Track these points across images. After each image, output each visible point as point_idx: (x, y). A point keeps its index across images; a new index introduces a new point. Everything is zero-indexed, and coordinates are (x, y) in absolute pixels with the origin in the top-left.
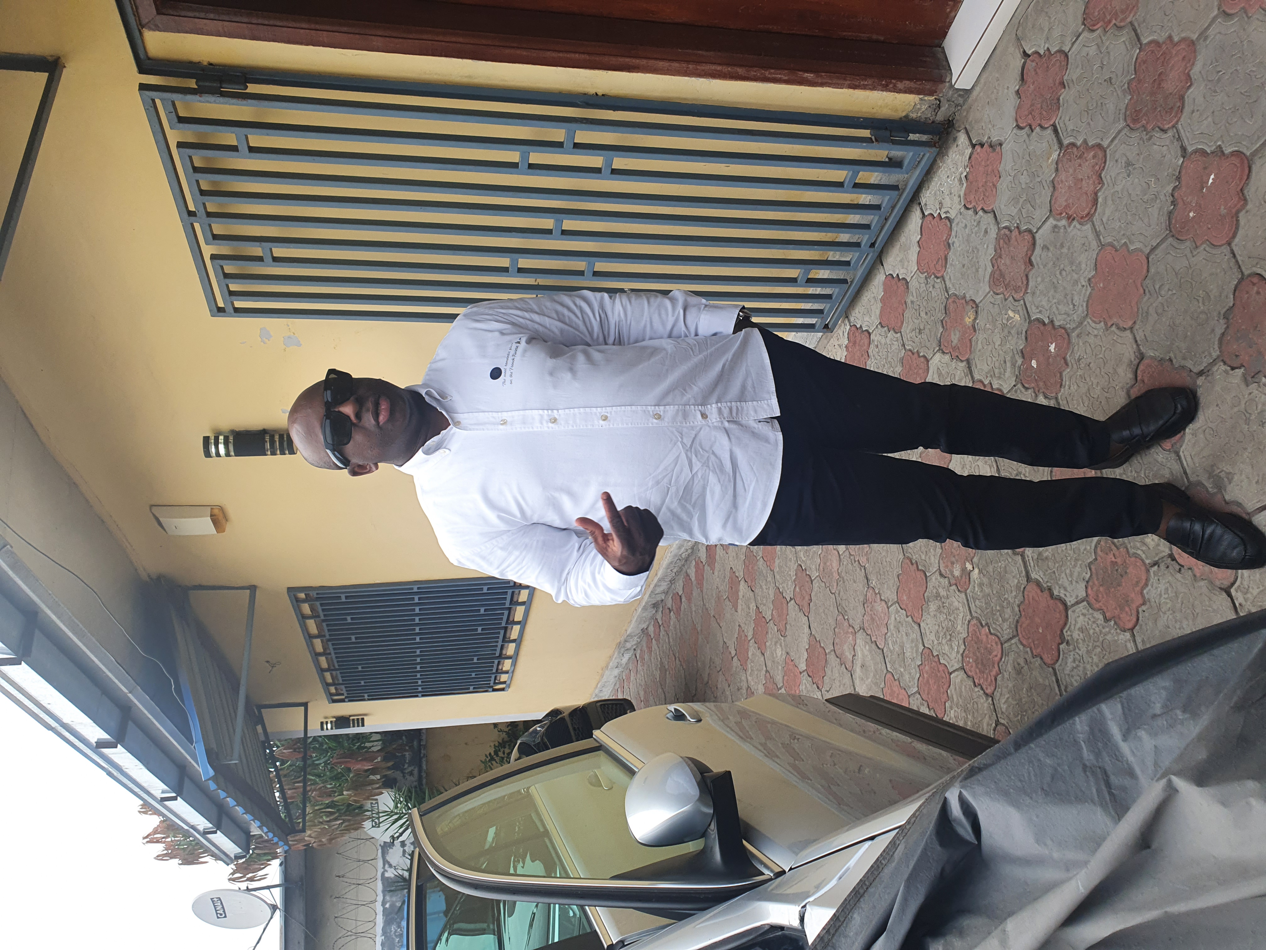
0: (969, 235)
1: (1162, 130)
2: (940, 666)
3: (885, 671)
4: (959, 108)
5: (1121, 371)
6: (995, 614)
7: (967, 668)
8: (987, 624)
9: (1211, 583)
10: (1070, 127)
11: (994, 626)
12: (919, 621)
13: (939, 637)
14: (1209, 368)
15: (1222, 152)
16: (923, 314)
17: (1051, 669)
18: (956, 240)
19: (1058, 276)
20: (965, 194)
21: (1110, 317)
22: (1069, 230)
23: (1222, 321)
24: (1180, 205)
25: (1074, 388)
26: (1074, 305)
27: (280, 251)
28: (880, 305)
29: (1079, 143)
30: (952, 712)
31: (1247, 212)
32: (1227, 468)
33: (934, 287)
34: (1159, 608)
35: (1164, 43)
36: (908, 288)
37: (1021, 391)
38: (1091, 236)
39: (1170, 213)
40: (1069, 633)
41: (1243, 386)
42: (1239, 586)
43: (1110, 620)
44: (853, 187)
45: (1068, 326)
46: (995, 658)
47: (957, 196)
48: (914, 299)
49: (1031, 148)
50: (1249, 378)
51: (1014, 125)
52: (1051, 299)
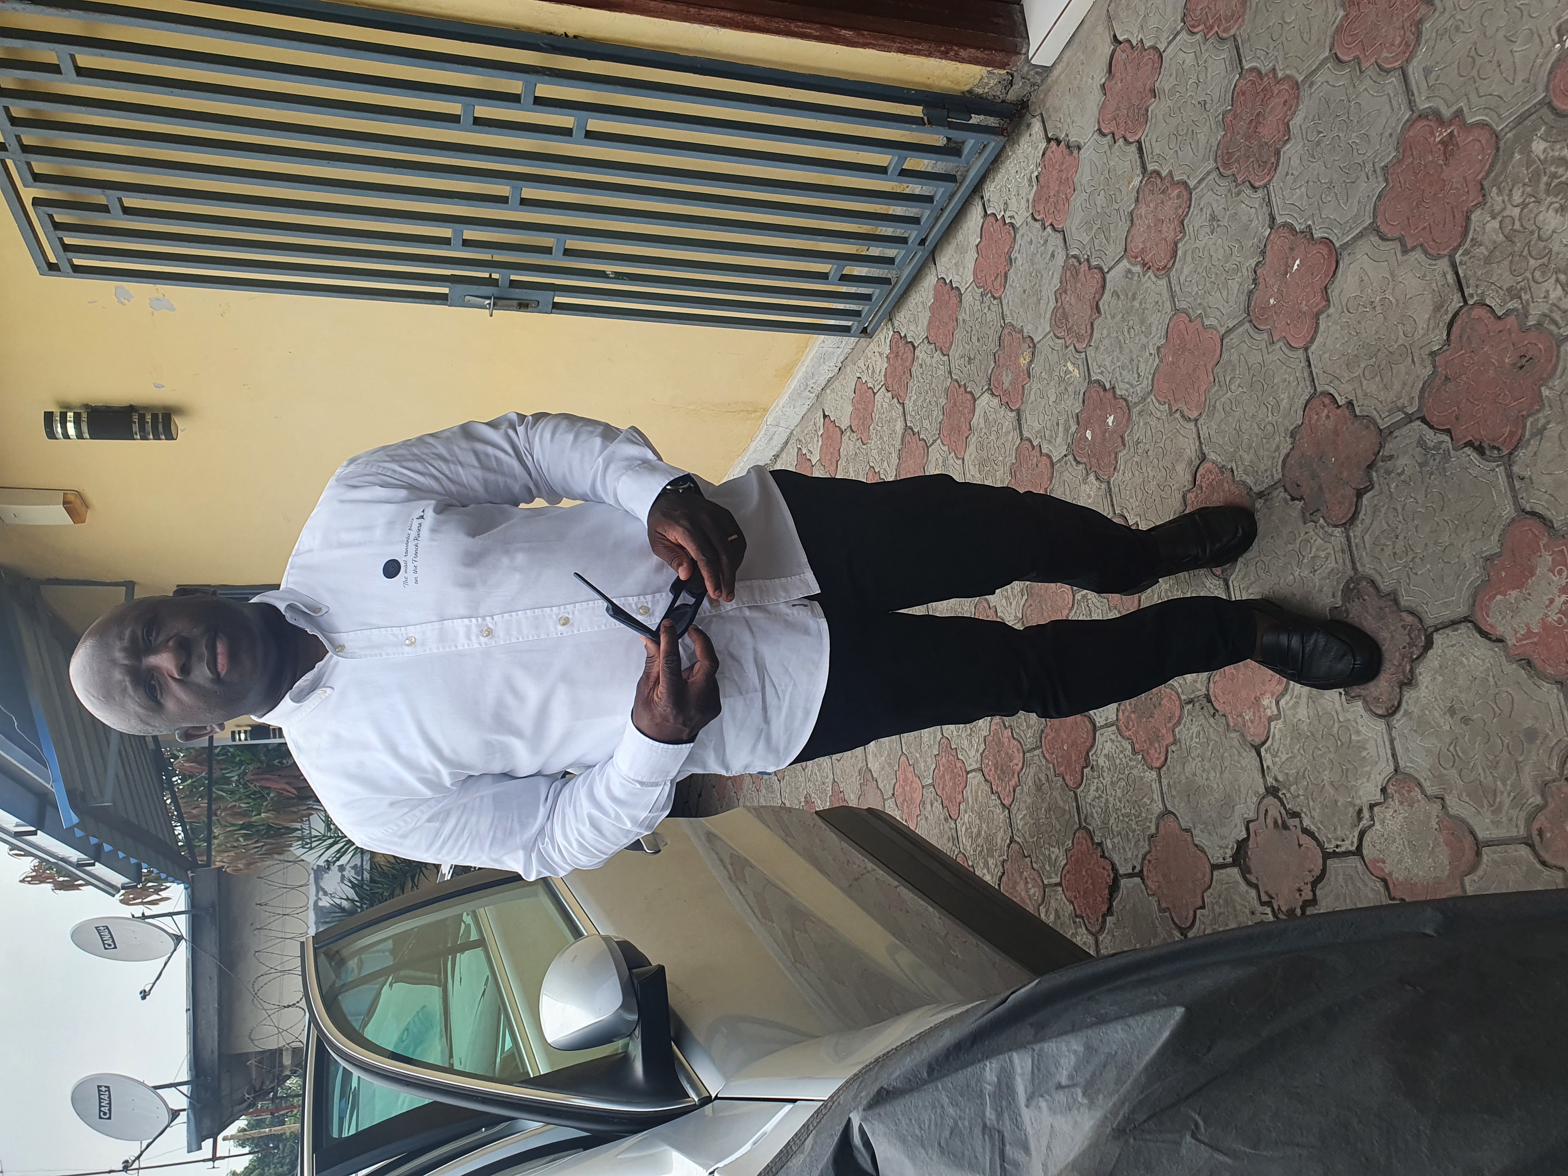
0: (1034, 254)
1: (1253, 187)
2: (957, 761)
3: (900, 753)
4: (1036, 87)
5: (1180, 468)
7: (986, 771)
8: (1010, 726)
9: (1243, 736)
10: (1157, 151)
11: (1018, 731)
14: (1269, 491)
15: (1312, 234)
16: (974, 339)
17: (1072, 793)
18: (1019, 256)
19: (1126, 333)
20: (1034, 201)
21: (1176, 401)
22: (1144, 280)
23: (1289, 440)
24: (1262, 285)
25: (1128, 475)
26: (1139, 376)
27: (131, 201)
28: (928, 314)
29: (1164, 174)
30: (967, 816)
31: (1328, 316)
33: (989, 309)
34: (1189, 751)
35: (1266, 75)
36: (961, 301)
37: (1072, 465)
38: (1166, 295)
39: (1251, 292)
40: (1095, 758)
41: (1300, 522)
42: (1269, 748)
43: (1138, 753)
44: (899, 175)
45: (1130, 399)
46: (1015, 767)
47: (1025, 199)
48: (967, 318)
49: (1112, 163)
50: (1307, 514)
51: (1096, 128)
52: (1115, 360)
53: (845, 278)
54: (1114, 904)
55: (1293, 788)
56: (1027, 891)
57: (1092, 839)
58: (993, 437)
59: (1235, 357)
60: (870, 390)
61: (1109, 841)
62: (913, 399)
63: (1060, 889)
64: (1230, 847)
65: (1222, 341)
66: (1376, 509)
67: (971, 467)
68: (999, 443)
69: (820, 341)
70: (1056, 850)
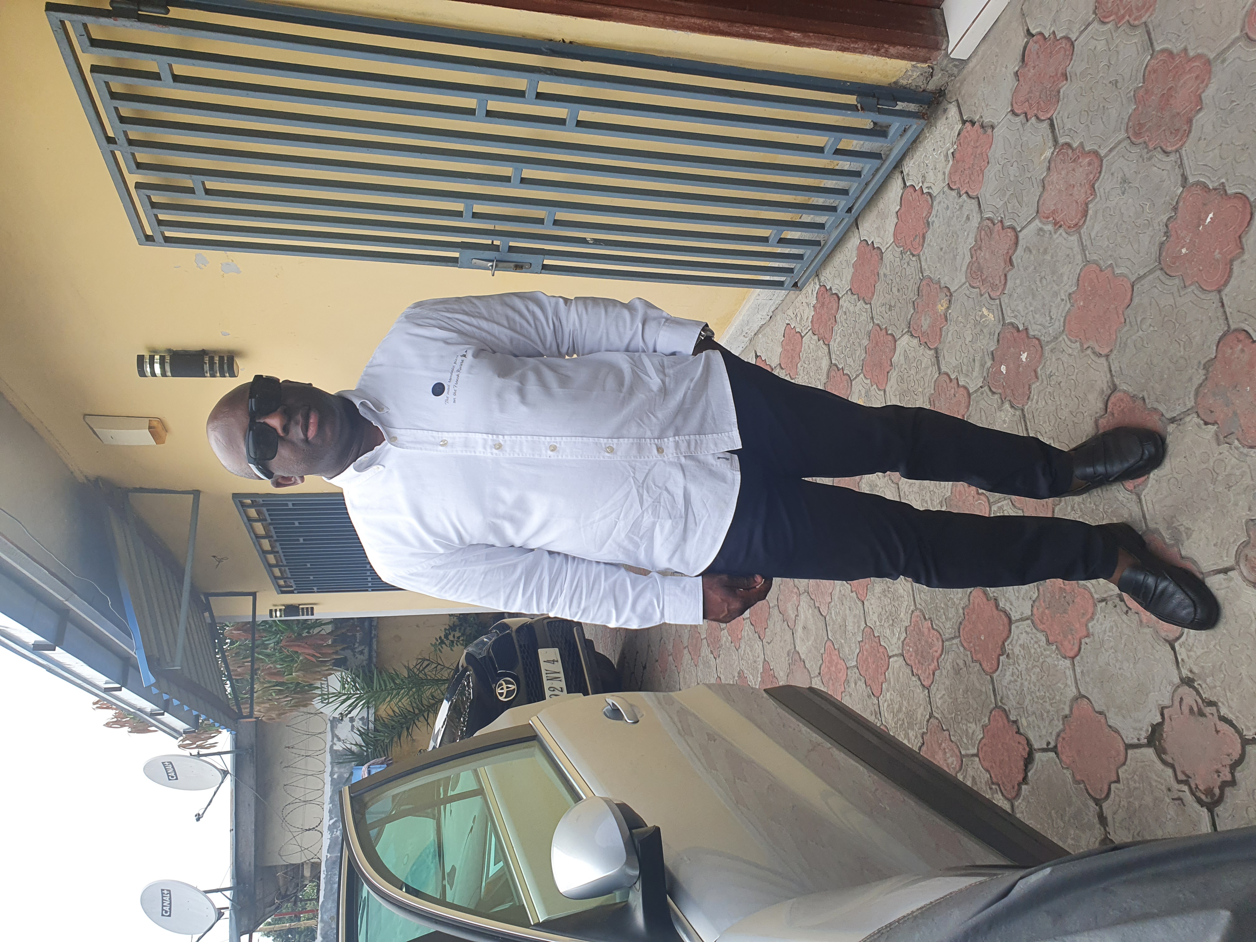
0: (950, 218)
1: (1165, 152)
2: (880, 647)
3: (826, 638)
4: (953, 78)
5: (1092, 397)
6: (939, 611)
7: (906, 656)
8: (930, 618)
9: (1157, 633)
10: (1068, 126)
11: (937, 622)
12: (863, 599)
13: (882, 620)
14: (1182, 416)
15: (1225, 191)
16: (895, 290)
17: (989, 677)
18: (936, 221)
19: (1038, 283)
20: (950, 173)
21: (1087, 339)
22: (1055, 236)
23: (1202, 372)
24: (1173, 238)
25: (1042, 403)
26: (1051, 318)
27: (211, 184)
28: (852, 270)
29: (1075, 145)
30: (888, 694)
31: (1243, 262)
32: (1187, 523)
33: (908, 264)
34: (1102, 643)
35: (1178, 55)
36: (882, 259)
37: (987, 395)
38: (1077, 249)
39: (1162, 244)
40: (1010, 647)
41: (1214, 444)
42: (1183, 643)
43: (1052, 644)
44: (834, 154)
45: (1043, 338)
46: (935, 654)
47: (941, 173)
48: (888, 272)
49: (1024, 138)
50: (1221, 437)
51: (1009, 110)
52: (1028, 305)
53: (782, 241)
54: (1029, 774)
55: (1209, 680)
56: (945, 760)
57: (1007, 717)
58: (913, 372)
59: (1146, 301)
60: (798, 334)
61: (1024, 720)
62: (837, 341)
63: (977, 759)
64: (1144, 729)
67: (892, 397)
68: (918, 377)
69: (756, 294)
70: (973, 726)
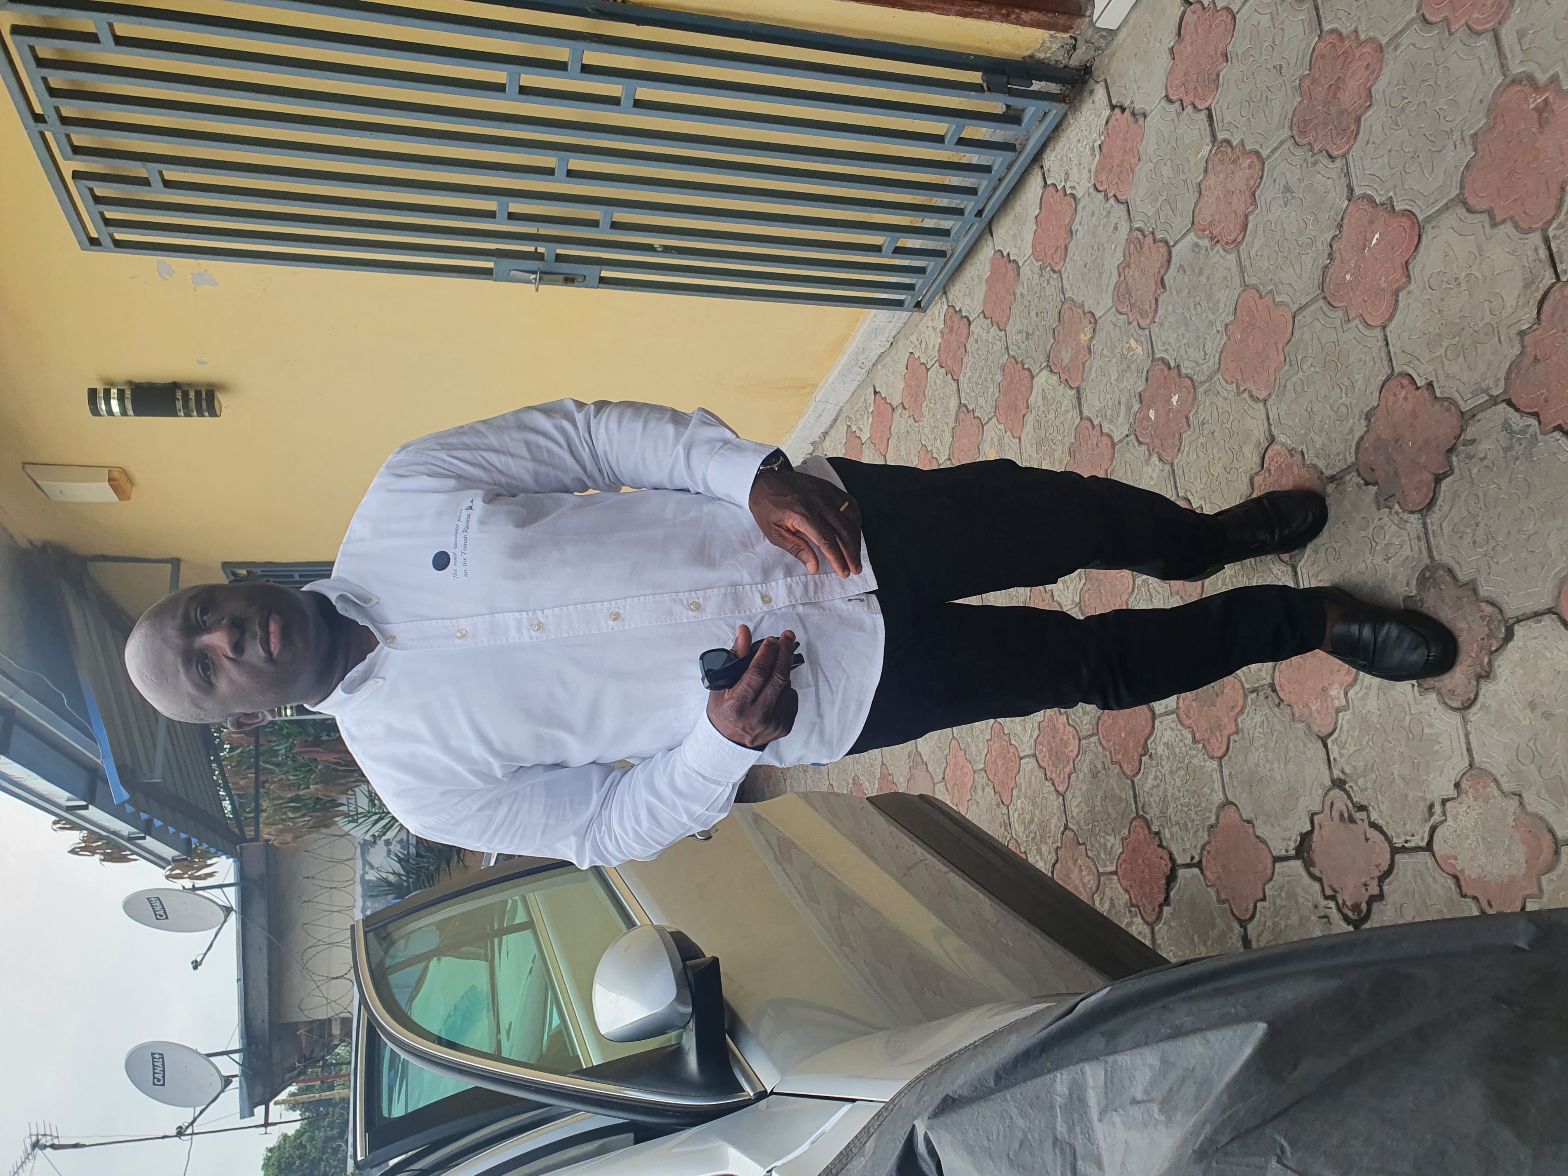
0: (1096, 227)
1: (1330, 157)
2: (1010, 747)
3: (951, 737)
4: (1100, 52)
5: (1247, 450)
7: (1039, 756)
9: (1309, 727)
10: (1227, 118)
11: (1073, 717)
14: (1341, 475)
15: (1393, 206)
16: (1033, 314)
17: (1129, 781)
18: (1080, 228)
19: (1192, 309)
20: (1096, 170)
21: (1244, 381)
22: (1212, 254)
23: (1364, 423)
24: (1337, 261)
25: (1193, 456)
26: (1205, 354)
27: (172, 174)
28: (984, 288)
29: (1235, 143)
30: (1019, 802)
31: (1410, 292)
33: (1048, 282)
34: (1252, 741)
35: (1348, 37)
36: (1018, 275)
37: (1133, 445)
38: (1235, 270)
39: (1326, 267)
40: (1153, 745)
41: (1374, 508)
42: (1336, 739)
43: (1199, 742)
44: (957, 144)
45: (1196, 377)
46: (1071, 754)
47: (1087, 169)
48: (1025, 292)
49: (1179, 132)
50: (1381, 500)
51: (1164, 95)
52: (1180, 337)
53: (899, 251)
54: (1172, 894)
55: (1361, 781)
56: (1081, 879)
57: (1149, 828)
58: (1051, 416)
59: (1307, 336)
60: (923, 366)
61: (1167, 831)
62: (967, 375)
63: (1115, 877)
64: (1293, 839)
65: (1294, 318)
66: (1456, 495)
67: (1028, 446)
68: (1057, 422)
69: (872, 315)
70: (1111, 839)
